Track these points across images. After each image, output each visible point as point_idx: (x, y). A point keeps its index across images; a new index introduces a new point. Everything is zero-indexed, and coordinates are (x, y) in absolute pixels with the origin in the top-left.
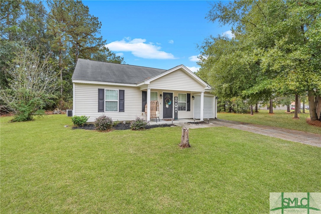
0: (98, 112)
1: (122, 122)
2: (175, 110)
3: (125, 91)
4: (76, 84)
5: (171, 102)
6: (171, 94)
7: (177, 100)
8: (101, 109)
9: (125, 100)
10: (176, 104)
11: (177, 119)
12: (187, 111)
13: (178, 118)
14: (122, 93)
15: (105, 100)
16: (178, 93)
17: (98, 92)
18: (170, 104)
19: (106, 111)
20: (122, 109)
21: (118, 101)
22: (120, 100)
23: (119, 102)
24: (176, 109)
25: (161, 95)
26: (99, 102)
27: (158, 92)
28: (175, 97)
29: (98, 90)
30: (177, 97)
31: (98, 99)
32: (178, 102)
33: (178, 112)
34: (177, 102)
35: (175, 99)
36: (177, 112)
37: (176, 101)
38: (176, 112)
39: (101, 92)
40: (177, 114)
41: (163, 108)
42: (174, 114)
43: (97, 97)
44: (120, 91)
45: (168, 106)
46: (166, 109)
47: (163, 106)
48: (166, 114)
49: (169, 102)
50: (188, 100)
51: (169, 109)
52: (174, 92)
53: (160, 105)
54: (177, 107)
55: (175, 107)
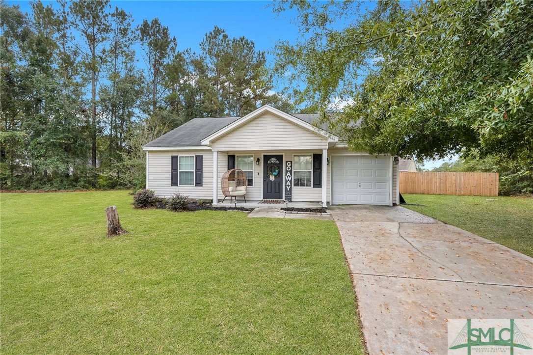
0: (172, 185)
2: (286, 186)
3: (203, 157)
4: (149, 152)
5: (277, 171)
7: (291, 166)
8: (174, 183)
9: (203, 169)
10: (289, 174)
11: (291, 202)
12: (314, 187)
13: (292, 200)
14: (199, 160)
15: (179, 171)
16: (293, 154)
17: (171, 160)
18: (276, 174)
19: (180, 184)
20: (199, 183)
21: (194, 171)
22: (196, 169)
23: (196, 172)
24: (288, 183)
25: (258, 160)
26: (172, 172)
28: (287, 162)
29: (171, 157)
30: (291, 162)
31: (171, 169)
32: (293, 171)
33: (293, 189)
34: (291, 172)
35: (287, 166)
36: (291, 189)
37: (289, 168)
38: (288, 188)
39: (174, 160)
40: (291, 193)
41: (264, 181)
42: (286, 193)
43: (170, 167)
44: (197, 157)
45: (274, 177)
46: (269, 184)
47: (264, 177)
48: (269, 191)
49: (275, 171)
50: (316, 167)
51: (277, 183)
52: (284, 152)
53: (258, 175)
54: (290, 180)
55: (287, 180)
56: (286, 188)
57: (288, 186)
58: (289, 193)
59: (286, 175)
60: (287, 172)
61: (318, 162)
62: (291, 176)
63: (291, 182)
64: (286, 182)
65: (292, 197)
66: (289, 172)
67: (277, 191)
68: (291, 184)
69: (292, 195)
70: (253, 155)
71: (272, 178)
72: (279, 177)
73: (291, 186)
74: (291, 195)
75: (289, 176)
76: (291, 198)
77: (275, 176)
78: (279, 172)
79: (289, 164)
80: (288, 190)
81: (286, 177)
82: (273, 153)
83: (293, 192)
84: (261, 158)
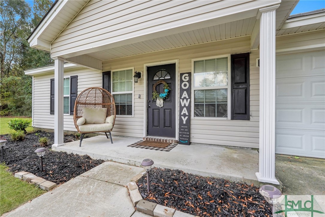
0: (51, 114)
1: (74, 132)
2: (180, 115)
3: (78, 78)
4: (35, 76)
5: (166, 91)
6: (170, 68)
7: (190, 81)
8: (53, 111)
9: (78, 93)
10: (185, 94)
11: (190, 143)
12: (233, 118)
13: (192, 140)
14: (74, 82)
16: (193, 60)
17: (50, 84)
18: (164, 95)
20: (73, 111)
21: (69, 96)
22: (71, 93)
23: (71, 97)
24: (185, 111)
25: (138, 75)
26: (50, 99)
28: (182, 75)
29: (50, 81)
30: (190, 74)
31: (50, 95)
32: (193, 89)
33: (192, 122)
34: (189, 91)
35: (182, 81)
36: (189, 121)
37: (185, 85)
38: (185, 120)
39: (53, 83)
40: (189, 128)
41: (148, 107)
42: (180, 128)
43: (50, 92)
44: (72, 78)
45: (162, 101)
46: (156, 111)
47: (148, 102)
48: (156, 123)
49: (164, 92)
50: (238, 79)
51: (167, 111)
52: (177, 59)
53: (139, 99)
54: (187, 105)
55: (183, 105)
56: (181, 121)
57: (185, 115)
58: (186, 129)
59: (181, 96)
60: (182, 91)
61: (242, 68)
62: (190, 97)
63: (189, 109)
64: (181, 108)
65: (192, 135)
66: (185, 92)
67: (167, 124)
68: (189, 111)
69: (192, 131)
70: (133, 68)
71: (160, 103)
72: (170, 101)
73: (189, 116)
74: (189, 131)
75: (185, 98)
76: (189, 138)
77: (164, 100)
78: (169, 92)
79: (186, 78)
80: (184, 123)
81: (181, 100)
82: (160, 61)
83: (192, 127)
84: (143, 72)
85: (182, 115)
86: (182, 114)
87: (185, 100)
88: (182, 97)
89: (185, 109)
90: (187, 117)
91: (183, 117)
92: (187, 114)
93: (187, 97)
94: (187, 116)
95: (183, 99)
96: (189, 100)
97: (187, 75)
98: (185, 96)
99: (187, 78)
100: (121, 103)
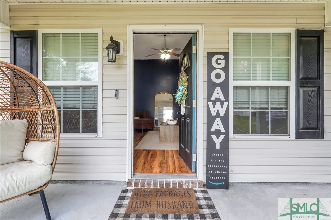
2: (209, 133)
7: (226, 69)
10: (218, 93)
11: (226, 186)
12: (299, 136)
16: (232, 31)
24: (218, 125)
25: (116, 46)
27: (99, 31)
28: (210, 55)
30: (226, 55)
32: (232, 83)
33: (231, 144)
34: (224, 86)
36: (225, 143)
37: (218, 76)
38: (218, 142)
40: (226, 158)
42: (209, 158)
52: (201, 24)
53: (115, 99)
54: (222, 113)
55: (214, 113)
56: (210, 144)
57: (218, 133)
58: (222, 158)
59: (209, 96)
60: (211, 87)
62: (227, 100)
63: (225, 120)
64: (210, 120)
65: (231, 168)
66: (218, 89)
68: (226, 126)
73: (226, 134)
74: (227, 163)
75: (218, 100)
76: (227, 176)
79: (219, 62)
80: (218, 147)
81: (210, 104)
82: (165, 24)
83: (232, 153)
84: (125, 41)
85: (213, 133)
86: (213, 130)
87: (218, 104)
88: (213, 99)
89: (218, 120)
90: (222, 137)
91: (214, 137)
92: (223, 130)
93: (223, 99)
94: (222, 134)
95: (214, 103)
96: (225, 104)
97: (222, 57)
98: (218, 96)
99: (222, 63)
100: (66, 106)
